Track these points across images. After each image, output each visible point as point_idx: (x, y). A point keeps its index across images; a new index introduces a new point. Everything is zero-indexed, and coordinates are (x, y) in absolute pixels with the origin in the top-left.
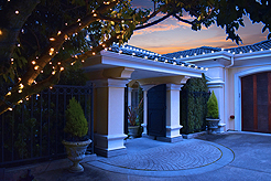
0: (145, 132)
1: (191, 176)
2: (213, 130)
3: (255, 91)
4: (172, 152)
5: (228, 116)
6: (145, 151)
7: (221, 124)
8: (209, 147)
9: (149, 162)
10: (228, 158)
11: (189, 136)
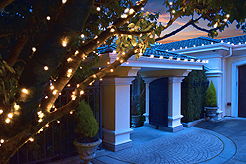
0: (147, 121)
2: (211, 117)
4: (176, 143)
5: (225, 103)
6: (150, 143)
7: (219, 111)
8: (209, 137)
9: (155, 156)
10: (230, 150)
11: (189, 124)
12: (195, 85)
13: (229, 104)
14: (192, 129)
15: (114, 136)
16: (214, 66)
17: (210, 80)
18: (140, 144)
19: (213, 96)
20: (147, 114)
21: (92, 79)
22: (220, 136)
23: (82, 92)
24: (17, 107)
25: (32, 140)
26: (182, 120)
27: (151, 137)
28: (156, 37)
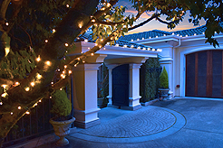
0: (110, 102)
1: (157, 140)
2: (164, 97)
3: (196, 66)
4: (137, 119)
5: (174, 86)
6: (114, 120)
7: (170, 92)
8: (164, 113)
9: (121, 130)
10: (181, 121)
11: (146, 103)
12: (151, 70)
13: (178, 86)
14: (148, 108)
15: (84, 115)
16: (166, 55)
17: (163, 66)
18: (106, 121)
19: (165, 79)
20: (110, 96)
21: (77, 61)
22: (172, 111)
23: (70, 72)
24: (39, 76)
25: (28, 113)
26: (141, 101)
27: (115, 116)
28: (129, 27)
